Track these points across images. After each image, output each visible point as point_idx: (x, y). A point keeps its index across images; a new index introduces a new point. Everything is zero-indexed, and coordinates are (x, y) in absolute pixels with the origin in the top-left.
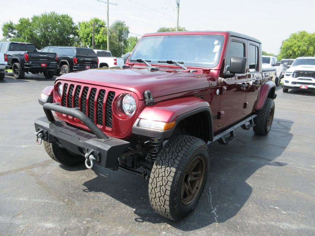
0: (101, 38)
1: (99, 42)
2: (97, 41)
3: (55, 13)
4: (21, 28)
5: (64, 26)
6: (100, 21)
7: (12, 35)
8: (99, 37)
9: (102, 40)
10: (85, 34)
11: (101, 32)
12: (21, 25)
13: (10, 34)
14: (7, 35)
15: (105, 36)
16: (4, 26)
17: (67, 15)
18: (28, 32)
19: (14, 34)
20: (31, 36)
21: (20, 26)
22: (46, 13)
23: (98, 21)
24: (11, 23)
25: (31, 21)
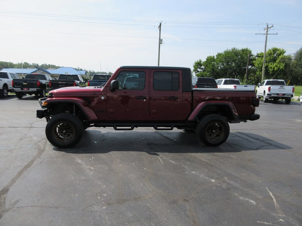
0: (277, 66)
1: (274, 70)
2: (272, 70)
3: (236, 48)
4: (206, 64)
5: (242, 58)
6: (278, 50)
7: (200, 70)
8: (274, 65)
9: (278, 68)
10: (261, 64)
11: (278, 61)
12: (207, 61)
13: (198, 69)
14: (196, 70)
15: (281, 65)
16: (196, 63)
17: (247, 49)
18: (211, 67)
19: (202, 69)
20: (213, 69)
21: (206, 63)
22: (228, 50)
23: (276, 50)
24: (200, 61)
25: (216, 57)
